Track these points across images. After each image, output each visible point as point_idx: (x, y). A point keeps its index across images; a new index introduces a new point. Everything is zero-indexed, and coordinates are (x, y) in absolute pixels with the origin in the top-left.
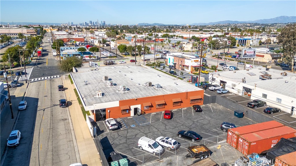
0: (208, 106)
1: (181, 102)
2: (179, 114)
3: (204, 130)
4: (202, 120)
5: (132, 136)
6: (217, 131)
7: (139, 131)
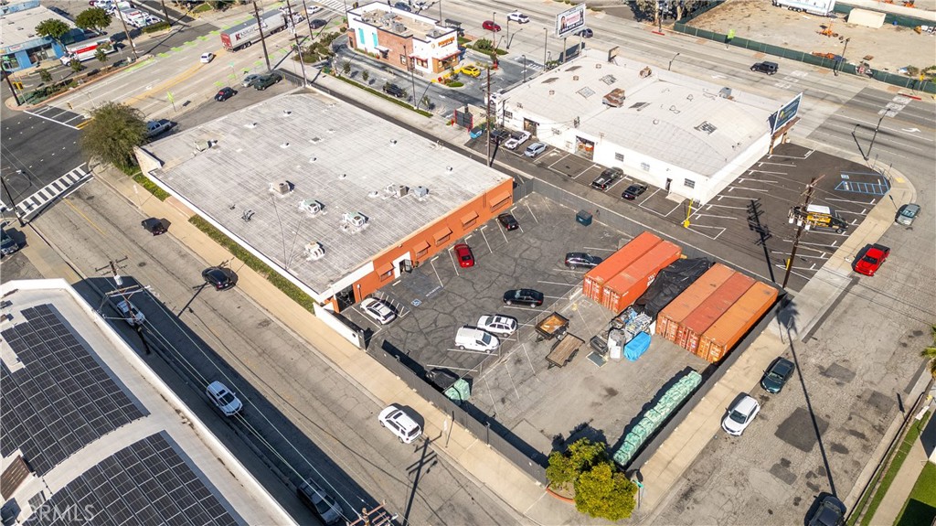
0: (522, 205)
2: (482, 247)
3: (540, 274)
4: (527, 250)
5: (430, 326)
6: (560, 273)
7: (435, 313)
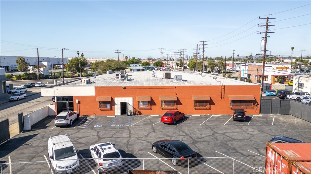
0: (269, 116)
1: (211, 102)
2: (198, 121)
